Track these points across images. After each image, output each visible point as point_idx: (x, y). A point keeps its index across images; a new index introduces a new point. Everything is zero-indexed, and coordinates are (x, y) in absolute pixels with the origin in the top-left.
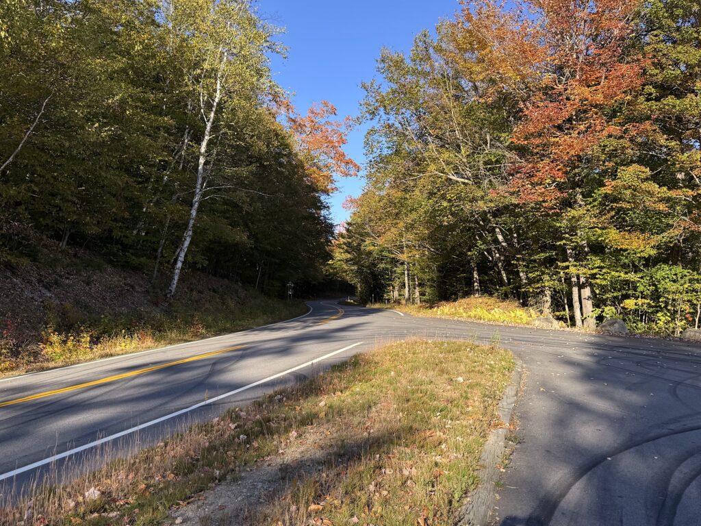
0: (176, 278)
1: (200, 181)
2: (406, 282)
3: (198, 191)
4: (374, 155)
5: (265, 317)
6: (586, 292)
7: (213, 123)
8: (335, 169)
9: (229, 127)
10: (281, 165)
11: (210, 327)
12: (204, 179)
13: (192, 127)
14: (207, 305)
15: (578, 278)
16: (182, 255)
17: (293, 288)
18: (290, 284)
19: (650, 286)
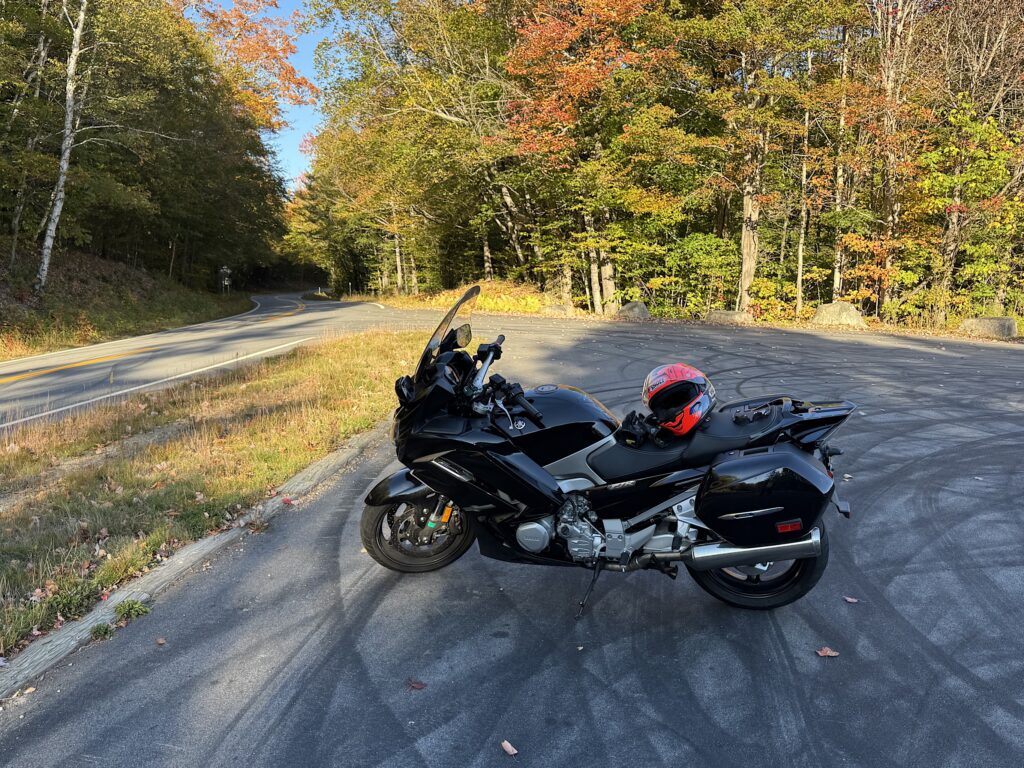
0: (46, 261)
1: (69, 118)
2: (399, 263)
3: (68, 132)
4: (330, 80)
5: (186, 315)
6: (608, 270)
7: (84, 30)
8: (281, 92)
9: (109, 36)
10: (196, 86)
11: (105, 329)
12: (75, 113)
13: (49, 34)
14: (96, 300)
15: (598, 253)
16: (52, 227)
17: (230, 276)
18: (226, 270)
19: (680, 260)
